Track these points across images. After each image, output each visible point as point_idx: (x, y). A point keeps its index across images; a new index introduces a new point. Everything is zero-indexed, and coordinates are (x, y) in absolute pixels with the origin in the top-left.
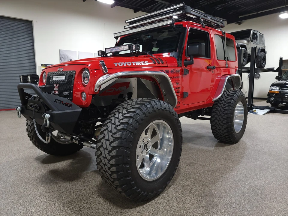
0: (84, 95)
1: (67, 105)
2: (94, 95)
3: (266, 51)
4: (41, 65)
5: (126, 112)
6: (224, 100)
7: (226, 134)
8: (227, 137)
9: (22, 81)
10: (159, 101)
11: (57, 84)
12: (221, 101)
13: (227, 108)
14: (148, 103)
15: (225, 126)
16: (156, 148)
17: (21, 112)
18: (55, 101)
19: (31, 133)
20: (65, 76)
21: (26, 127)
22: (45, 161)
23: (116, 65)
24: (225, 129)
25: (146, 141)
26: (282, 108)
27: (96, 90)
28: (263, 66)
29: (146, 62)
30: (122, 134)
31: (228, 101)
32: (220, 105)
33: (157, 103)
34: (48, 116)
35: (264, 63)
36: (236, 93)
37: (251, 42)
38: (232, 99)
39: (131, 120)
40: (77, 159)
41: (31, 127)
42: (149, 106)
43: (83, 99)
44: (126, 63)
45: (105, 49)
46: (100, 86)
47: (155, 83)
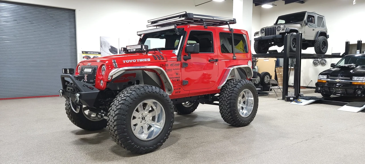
0: (102, 82)
1: (90, 88)
2: (108, 82)
3: (328, 34)
4: (82, 53)
5: (126, 93)
6: (229, 88)
7: (230, 117)
8: (232, 120)
9: (64, 72)
10: (152, 87)
11: (86, 74)
12: (227, 88)
13: (230, 94)
14: (142, 88)
15: (229, 110)
16: (154, 121)
17: (62, 93)
18: (83, 86)
19: (68, 110)
20: (91, 69)
21: (65, 106)
22: (78, 133)
23: (124, 62)
24: (229, 112)
25: (144, 115)
26: (334, 99)
27: (109, 79)
28: (323, 51)
29: (148, 59)
30: (121, 106)
31: (232, 89)
32: (225, 92)
33: (149, 88)
34: (78, 95)
35: (325, 48)
36: (240, 82)
37: (306, 25)
38: (235, 87)
39: (128, 98)
40: (102, 133)
41: (68, 106)
42: (142, 89)
43: (101, 85)
44: (132, 60)
45: (127, 46)
46: (112, 76)
47: (156, 74)
